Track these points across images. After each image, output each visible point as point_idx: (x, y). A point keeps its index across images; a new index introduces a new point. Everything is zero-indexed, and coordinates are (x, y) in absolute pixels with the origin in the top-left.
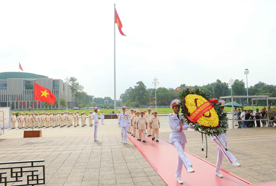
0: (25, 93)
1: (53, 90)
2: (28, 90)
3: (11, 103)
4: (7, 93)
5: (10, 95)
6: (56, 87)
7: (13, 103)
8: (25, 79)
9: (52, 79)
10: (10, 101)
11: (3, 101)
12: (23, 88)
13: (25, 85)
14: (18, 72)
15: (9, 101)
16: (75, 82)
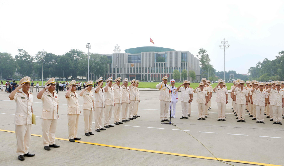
0: (156, 66)
1: (182, 62)
2: (159, 63)
3: (144, 75)
4: (141, 65)
5: (144, 68)
6: (184, 60)
7: (146, 75)
8: (156, 52)
9: (180, 51)
10: (144, 73)
11: (138, 73)
12: (154, 61)
13: (156, 58)
14: (149, 46)
15: (142, 73)
16: (205, 54)
